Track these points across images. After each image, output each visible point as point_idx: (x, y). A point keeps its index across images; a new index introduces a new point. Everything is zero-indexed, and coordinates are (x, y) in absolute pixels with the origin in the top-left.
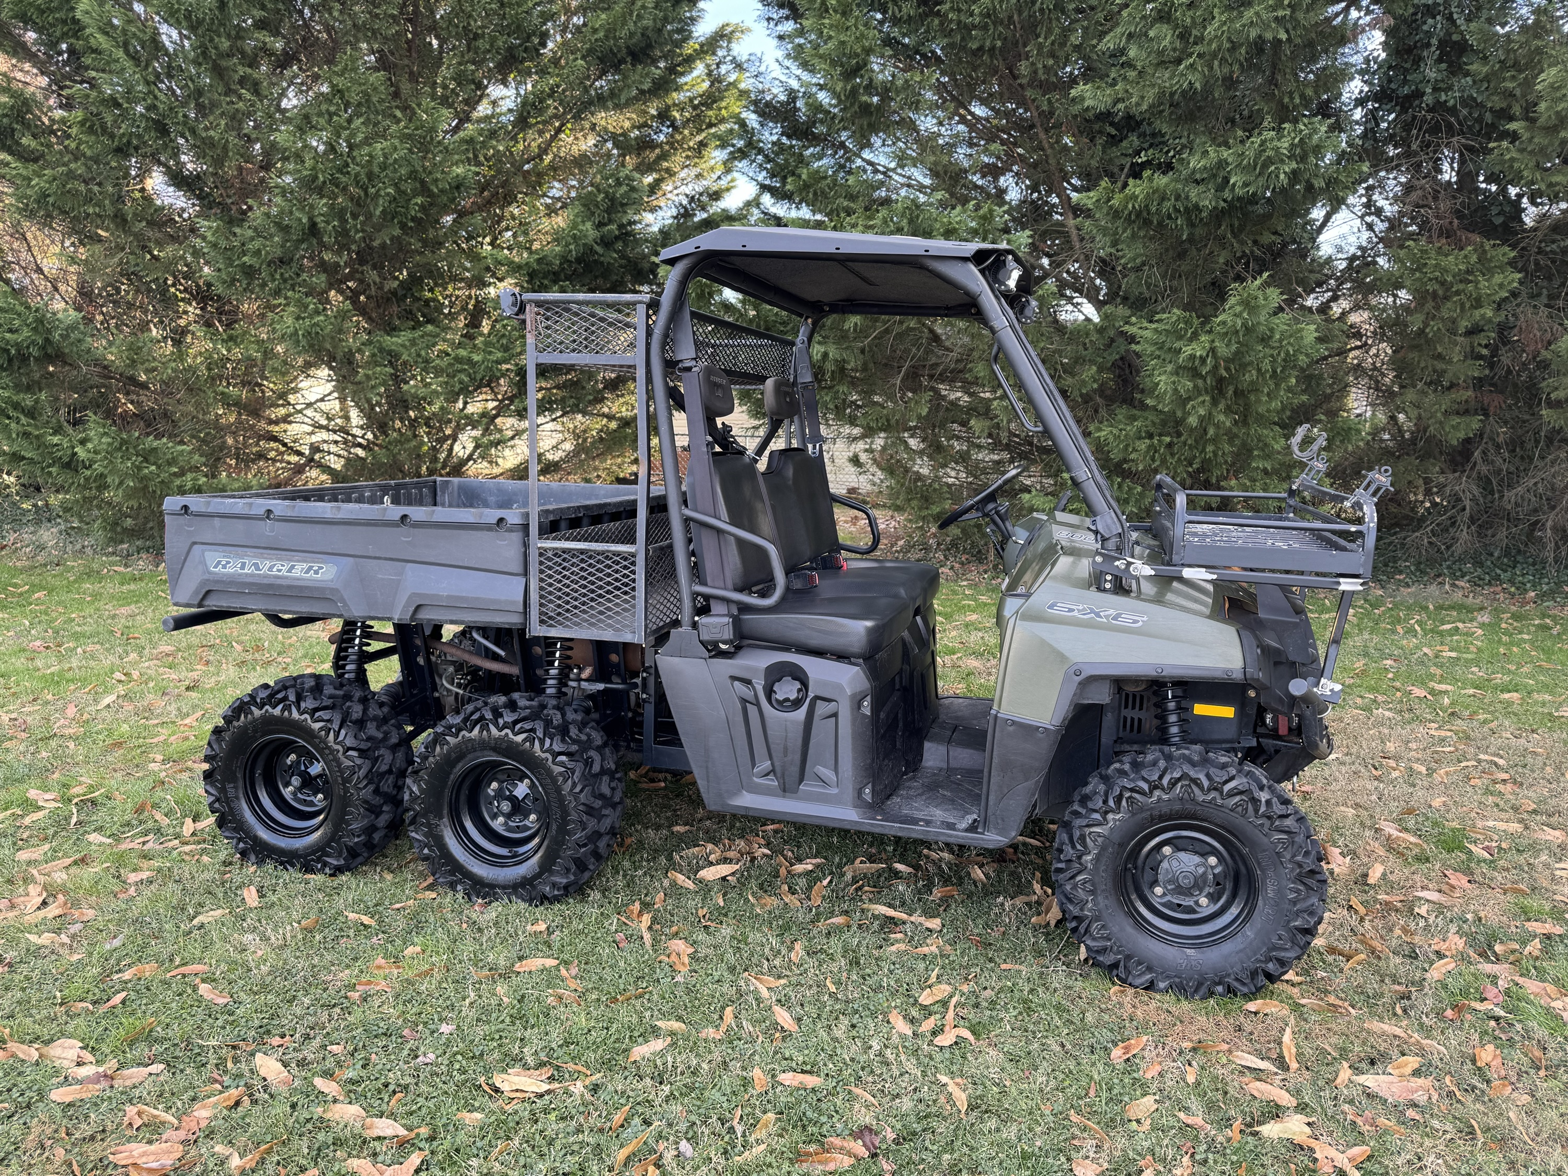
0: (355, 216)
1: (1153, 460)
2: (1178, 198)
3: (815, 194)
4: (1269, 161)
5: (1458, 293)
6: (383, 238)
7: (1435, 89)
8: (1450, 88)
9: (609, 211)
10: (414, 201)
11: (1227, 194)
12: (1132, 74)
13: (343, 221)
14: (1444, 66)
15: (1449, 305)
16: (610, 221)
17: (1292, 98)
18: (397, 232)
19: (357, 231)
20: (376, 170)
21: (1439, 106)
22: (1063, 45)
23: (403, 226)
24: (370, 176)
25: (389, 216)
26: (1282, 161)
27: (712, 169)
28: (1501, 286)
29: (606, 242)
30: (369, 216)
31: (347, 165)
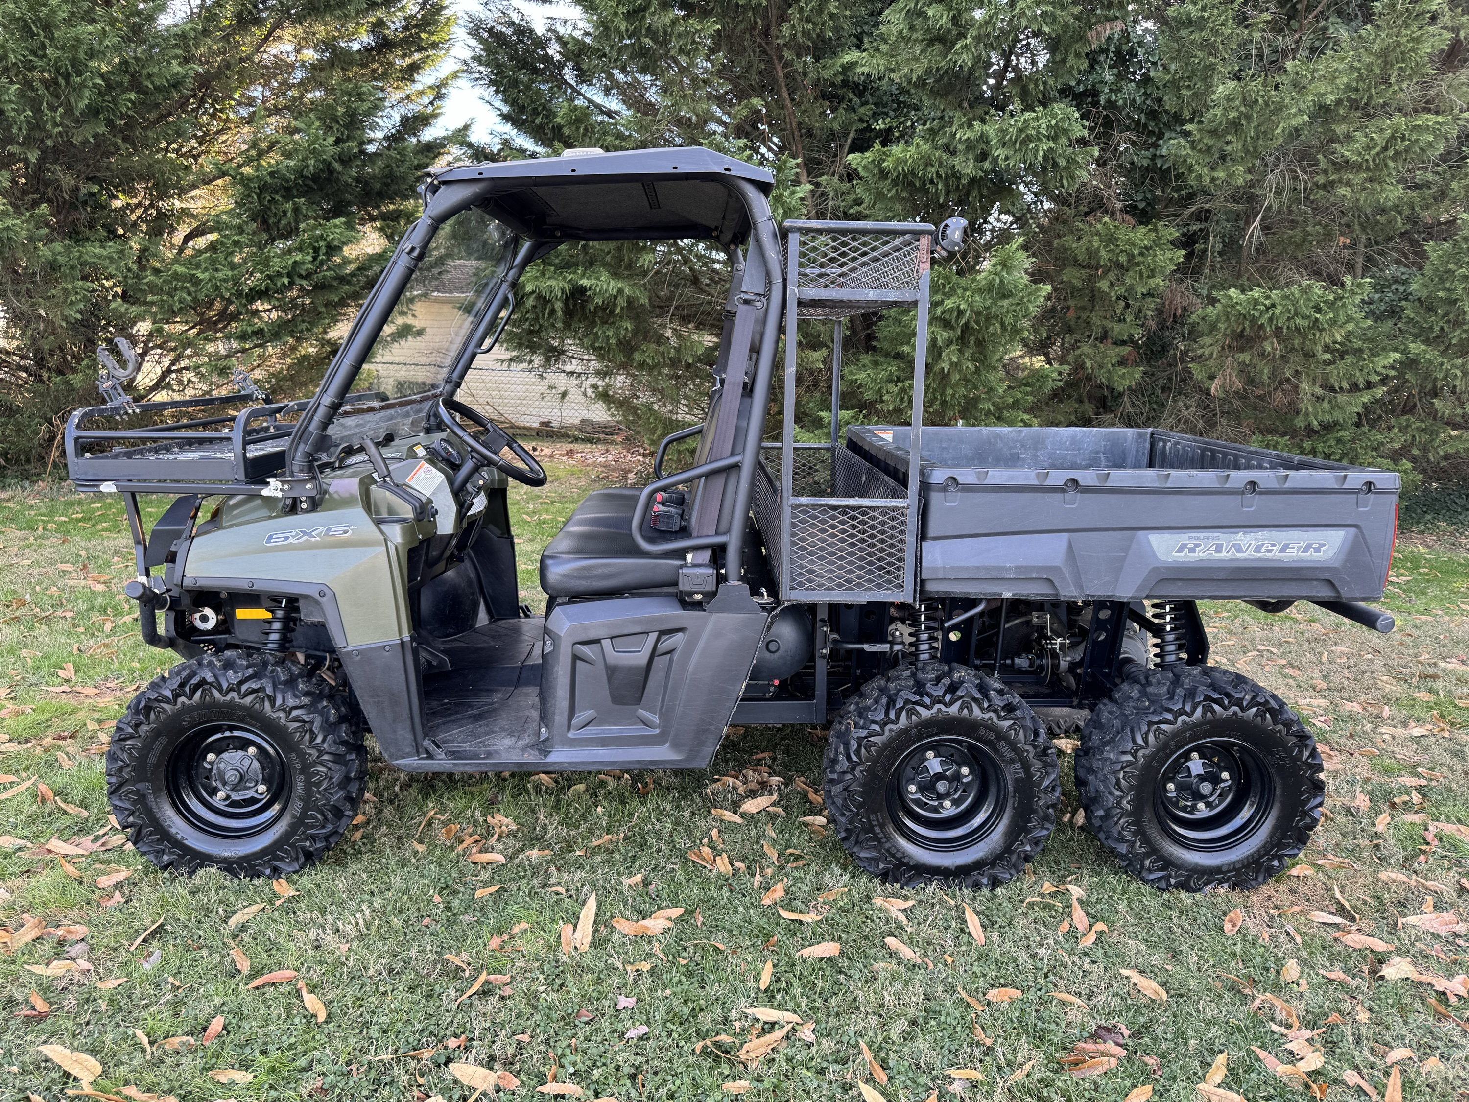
0: (53, 109)
1: (902, 400)
2: (941, 164)
3: (586, 129)
4: (1029, 139)
5: (1138, 264)
6: (85, 134)
7: (1111, 90)
8: (1119, 90)
9: (347, 126)
10: (123, 97)
11: (987, 165)
12: (884, 48)
13: (37, 111)
14: (1115, 70)
15: (1131, 273)
16: (349, 138)
17: (1037, 86)
18: (102, 129)
19: (56, 125)
20: (82, 56)
21: (1111, 104)
22: (820, 12)
23: (110, 123)
24: (74, 62)
25: (93, 111)
26: (1039, 139)
27: (422, 93)
28: (1171, 259)
29: (346, 160)
30: (69, 110)
31: (43, 47)
